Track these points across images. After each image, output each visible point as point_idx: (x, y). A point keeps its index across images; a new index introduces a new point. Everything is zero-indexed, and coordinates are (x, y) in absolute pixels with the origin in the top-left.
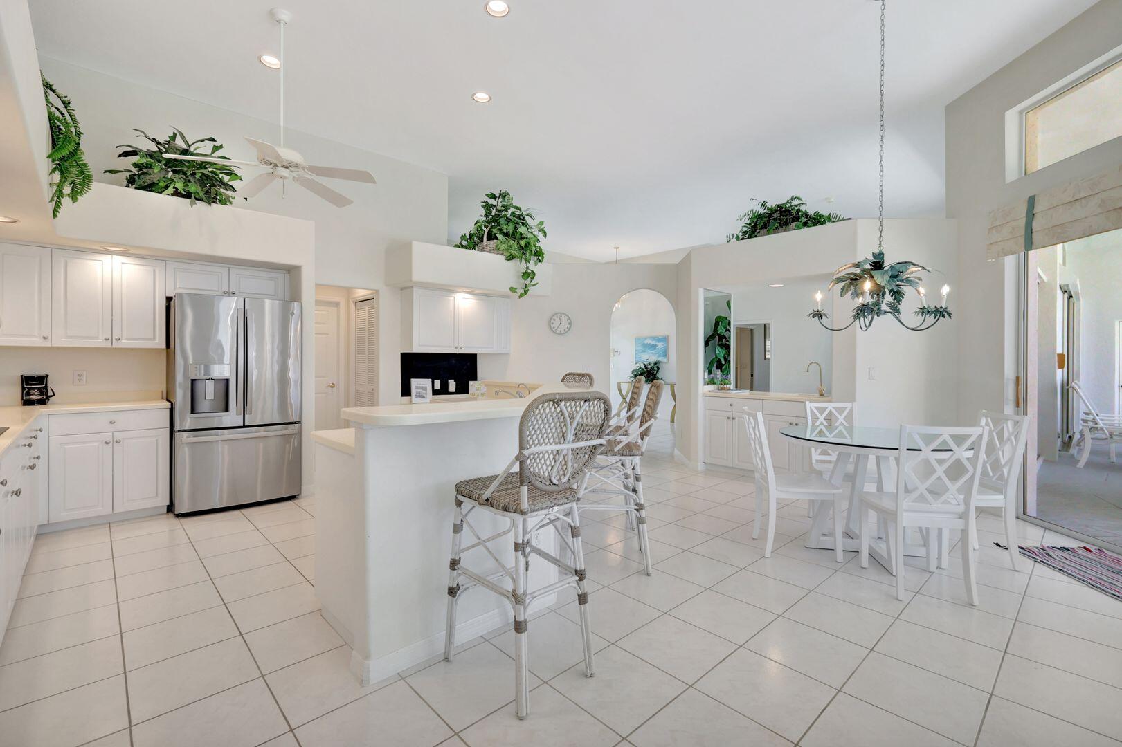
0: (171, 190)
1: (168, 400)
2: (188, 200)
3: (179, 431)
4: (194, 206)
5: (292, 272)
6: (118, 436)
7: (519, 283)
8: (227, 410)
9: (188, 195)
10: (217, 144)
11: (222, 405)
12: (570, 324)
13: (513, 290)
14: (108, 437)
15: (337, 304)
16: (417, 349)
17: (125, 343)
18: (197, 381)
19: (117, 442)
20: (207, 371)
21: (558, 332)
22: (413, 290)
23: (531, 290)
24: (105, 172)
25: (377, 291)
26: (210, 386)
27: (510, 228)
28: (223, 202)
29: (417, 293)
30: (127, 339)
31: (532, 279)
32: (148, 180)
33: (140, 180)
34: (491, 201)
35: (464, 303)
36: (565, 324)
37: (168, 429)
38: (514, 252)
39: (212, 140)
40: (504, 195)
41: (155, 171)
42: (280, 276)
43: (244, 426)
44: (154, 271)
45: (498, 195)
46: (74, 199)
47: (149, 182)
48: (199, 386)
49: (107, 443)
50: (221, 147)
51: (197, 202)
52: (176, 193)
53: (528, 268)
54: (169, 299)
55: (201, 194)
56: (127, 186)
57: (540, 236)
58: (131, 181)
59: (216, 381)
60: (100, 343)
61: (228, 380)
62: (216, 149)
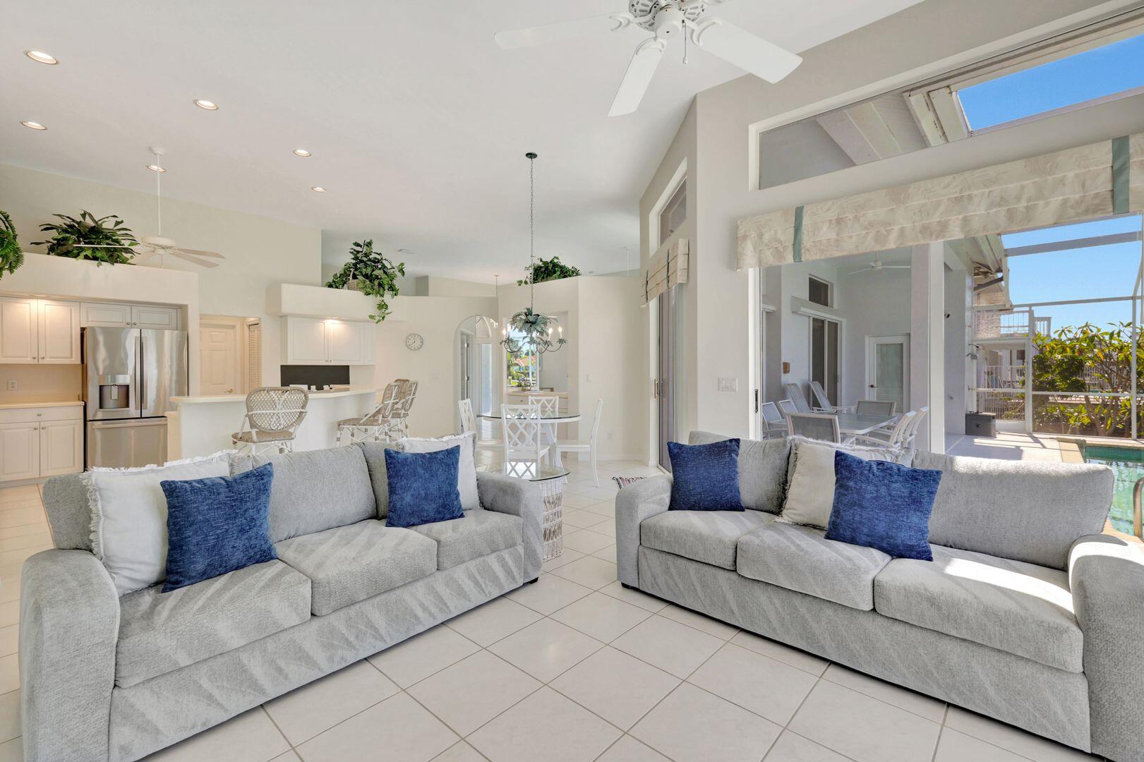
0: (82, 255)
1: (83, 401)
2: (96, 262)
3: (90, 421)
4: (101, 267)
5: (181, 309)
6: (43, 425)
7: (375, 312)
8: (127, 406)
9: (95, 258)
10: (119, 220)
11: (124, 403)
12: (422, 342)
13: (372, 317)
14: (37, 425)
15: (233, 327)
16: (291, 362)
17: (48, 361)
18: (105, 387)
19: (43, 428)
20: (114, 379)
21: (413, 348)
22: (287, 320)
23: (387, 317)
24: (32, 243)
25: (260, 319)
26: (115, 391)
27: (369, 271)
28: (124, 261)
29: (290, 320)
30: (50, 358)
31: (387, 309)
32: (64, 249)
33: (59, 248)
34: (359, 249)
35: (333, 327)
36: (418, 343)
37: (83, 420)
38: (368, 290)
39: (115, 216)
40: (369, 244)
41: (70, 242)
42: (173, 312)
43: (141, 418)
44: (71, 310)
45: (362, 244)
46: (11, 271)
47: (65, 251)
48: (106, 390)
49: (35, 429)
50: (122, 222)
51: (102, 263)
52: (86, 257)
53: (383, 301)
54: (83, 329)
55: (106, 257)
56: (49, 254)
57: (399, 274)
58: (52, 250)
59: (120, 386)
60: (29, 360)
61: (128, 386)
62: (117, 223)
